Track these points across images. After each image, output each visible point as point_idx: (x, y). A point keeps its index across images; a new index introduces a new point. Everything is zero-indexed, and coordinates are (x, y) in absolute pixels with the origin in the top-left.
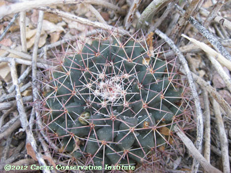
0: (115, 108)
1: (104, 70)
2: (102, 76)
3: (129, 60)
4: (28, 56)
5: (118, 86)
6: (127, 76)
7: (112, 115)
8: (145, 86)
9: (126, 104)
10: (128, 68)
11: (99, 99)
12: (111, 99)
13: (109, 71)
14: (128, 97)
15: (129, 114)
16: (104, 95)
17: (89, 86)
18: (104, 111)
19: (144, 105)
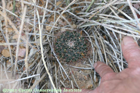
0: (72, 48)
1: (70, 40)
2: (69, 41)
3: (76, 38)
4: (51, 34)
5: (73, 44)
6: (75, 42)
7: (71, 50)
8: (79, 44)
9: (74, 47)
10: (75, 40)
11: (68, 46)
12: (71, 46)
13: (71, 40)
14: (75, 46)
15: (75, 50)
16: (70, 45)
17: (66, 43)
18: (70, 49)
19: (78, 48)
